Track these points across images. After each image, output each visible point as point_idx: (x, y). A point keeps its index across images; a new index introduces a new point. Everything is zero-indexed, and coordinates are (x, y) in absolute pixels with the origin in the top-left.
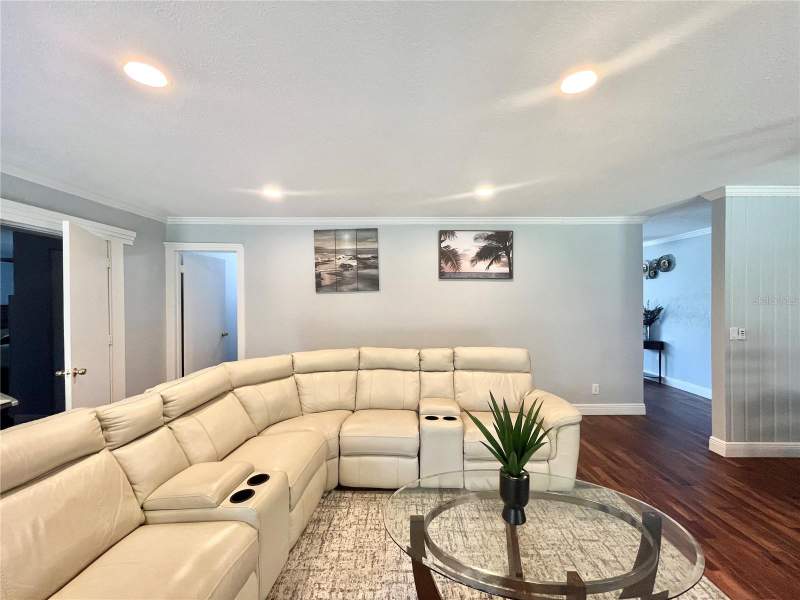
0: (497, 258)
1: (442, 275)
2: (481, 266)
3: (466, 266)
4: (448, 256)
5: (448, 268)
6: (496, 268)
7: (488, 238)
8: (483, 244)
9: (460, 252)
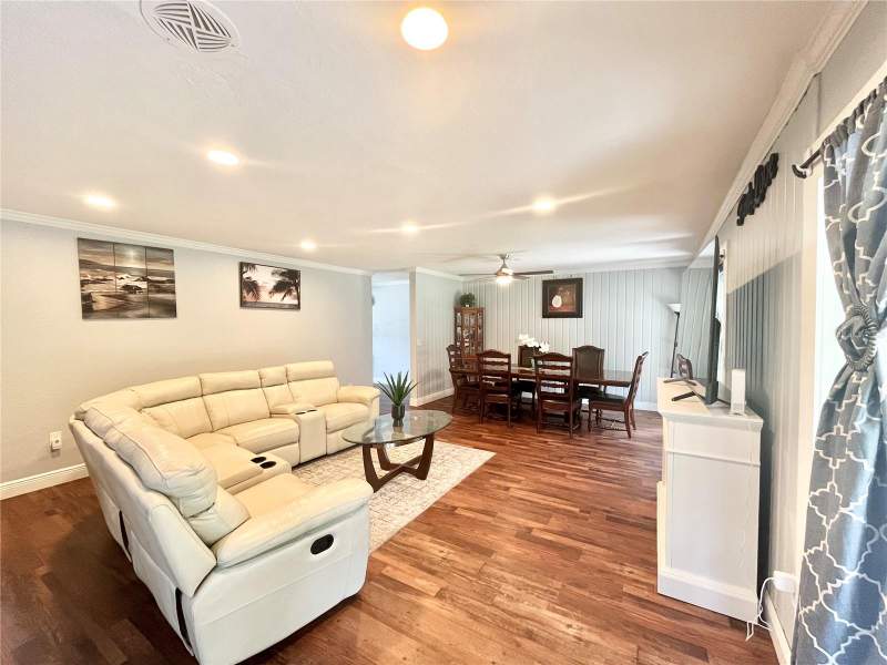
0: (289, 292)
1: (243, 304)
2: (278, 298)
3: (265, 297)
4: (249, 287)
5: (249, 298)
6: (289, 300)
7: (282, 274)
8: (279, 279)
9: (260, 283)
